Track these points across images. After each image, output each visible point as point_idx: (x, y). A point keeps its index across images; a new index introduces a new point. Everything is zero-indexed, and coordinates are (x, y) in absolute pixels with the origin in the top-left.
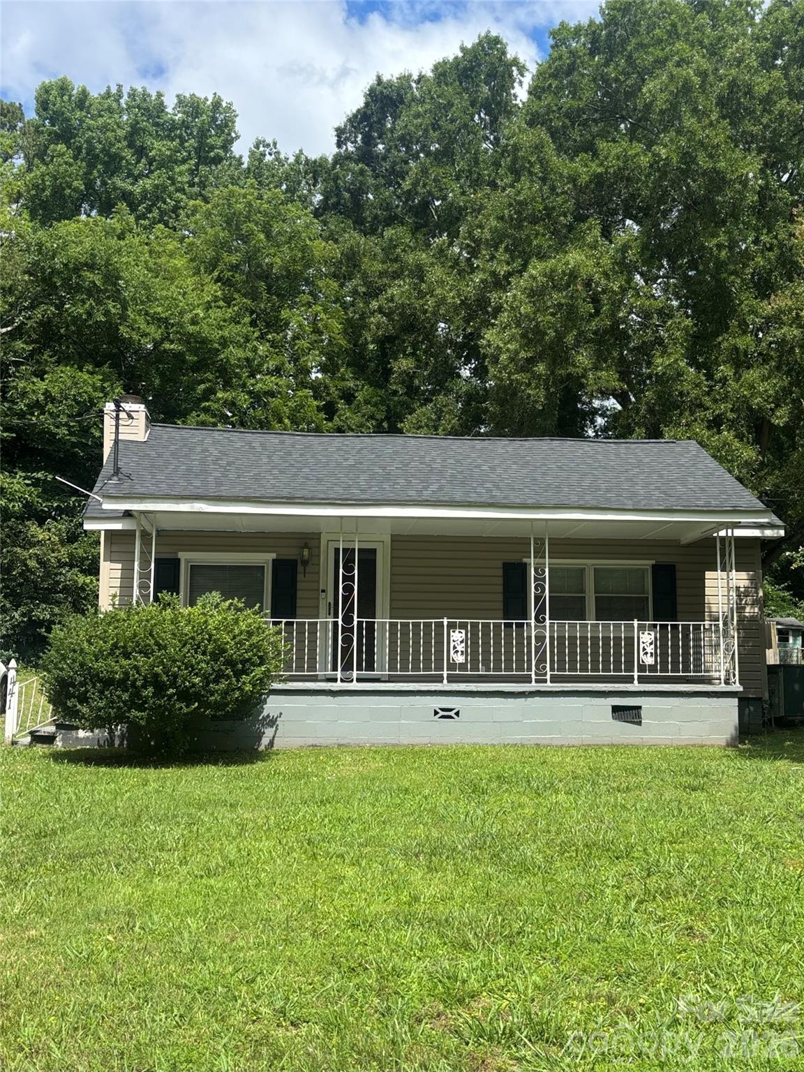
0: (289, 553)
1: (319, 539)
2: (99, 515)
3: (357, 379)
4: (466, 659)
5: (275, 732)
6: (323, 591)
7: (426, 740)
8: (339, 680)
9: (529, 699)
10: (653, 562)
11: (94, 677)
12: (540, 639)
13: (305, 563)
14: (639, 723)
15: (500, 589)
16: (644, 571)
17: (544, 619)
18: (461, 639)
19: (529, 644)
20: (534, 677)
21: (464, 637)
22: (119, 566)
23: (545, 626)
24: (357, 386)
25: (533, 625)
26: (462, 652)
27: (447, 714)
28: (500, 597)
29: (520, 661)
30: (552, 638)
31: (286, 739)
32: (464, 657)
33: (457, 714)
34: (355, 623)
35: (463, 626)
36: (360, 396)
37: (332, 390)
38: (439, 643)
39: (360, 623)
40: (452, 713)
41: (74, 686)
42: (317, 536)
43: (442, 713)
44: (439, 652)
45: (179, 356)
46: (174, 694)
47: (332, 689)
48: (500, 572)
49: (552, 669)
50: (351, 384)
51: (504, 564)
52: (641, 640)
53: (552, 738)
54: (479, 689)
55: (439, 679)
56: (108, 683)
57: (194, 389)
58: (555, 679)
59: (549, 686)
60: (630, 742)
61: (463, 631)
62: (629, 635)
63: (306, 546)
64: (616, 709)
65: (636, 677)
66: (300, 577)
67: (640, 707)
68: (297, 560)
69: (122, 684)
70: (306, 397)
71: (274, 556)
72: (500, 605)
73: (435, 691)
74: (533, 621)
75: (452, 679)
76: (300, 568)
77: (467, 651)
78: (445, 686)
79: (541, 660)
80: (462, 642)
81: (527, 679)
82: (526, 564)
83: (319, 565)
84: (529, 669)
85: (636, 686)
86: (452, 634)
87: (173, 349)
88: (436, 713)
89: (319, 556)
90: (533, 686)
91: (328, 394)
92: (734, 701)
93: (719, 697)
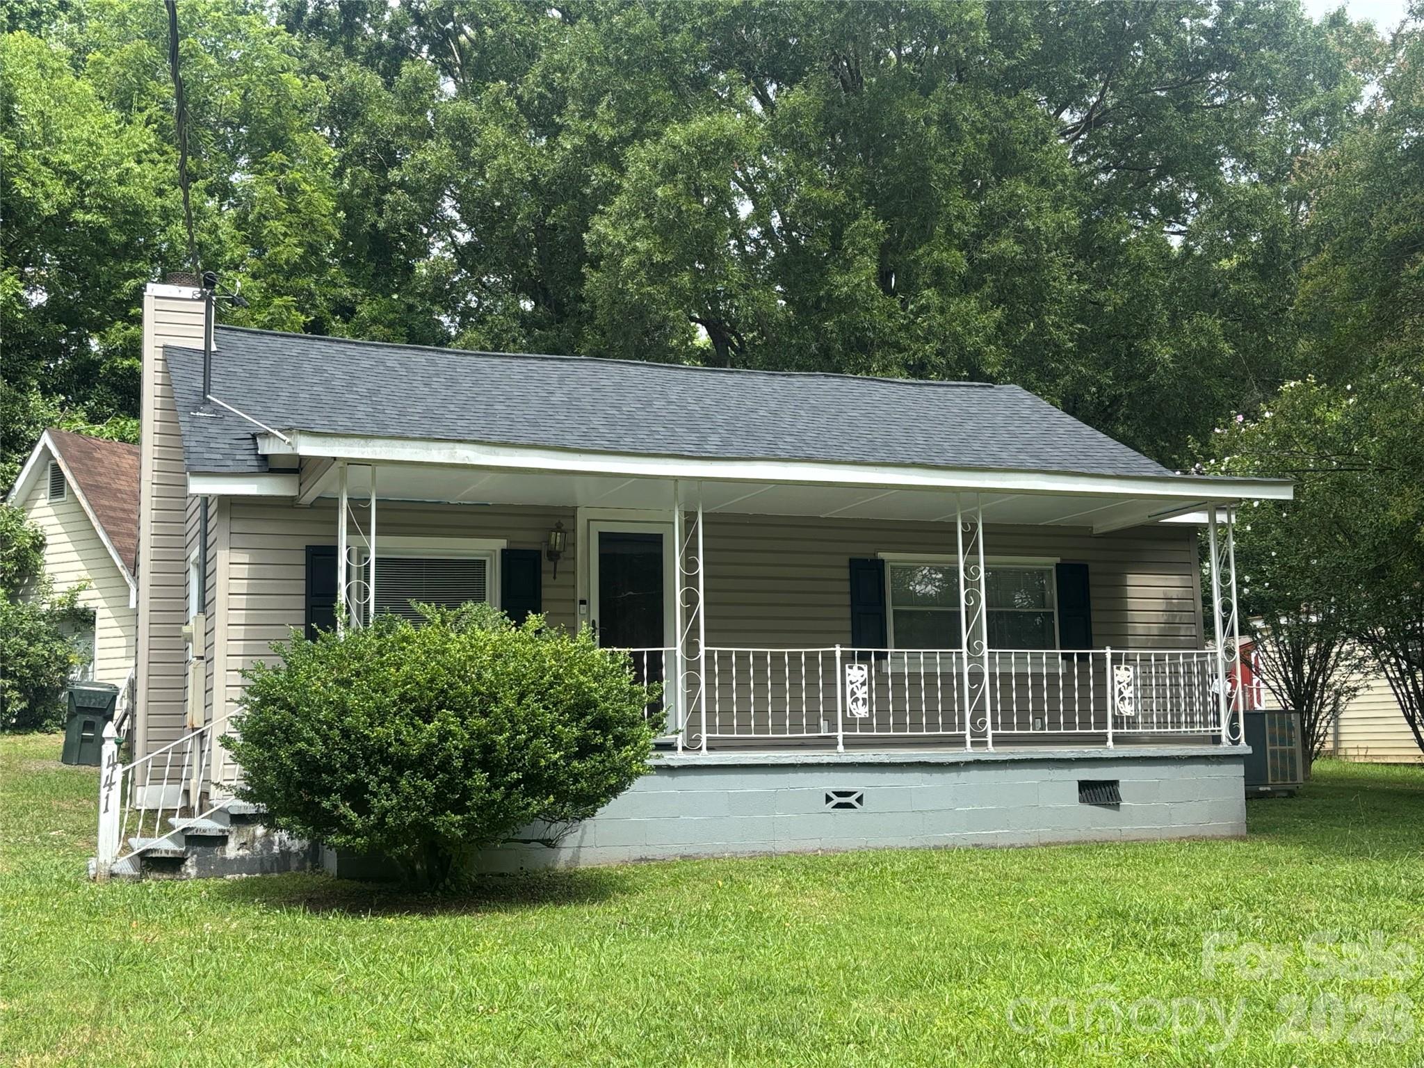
0: (528, 540)
1: (574, 517)
2: (217, 469)
4: (870, 711)
5: (582, 837)
6: (583, 602)
7: (815, 844)
8: (680, 748)
9: (963, 774)
10: (1058, 560)
12: (976, 677)
13: (554, 556)
14: (1117, 806)
15: (847, 599)
16: (1042, 573)
17: (980, 646)
18: (861, 680)
19: (961, 684)
20: (968, 739)
21: (866, 676)
22: (245, 558)
23: (982, 657)
25: (965, 656)
26: (864, 699)
27: (844, 801)
28: (847, 613)
29: (948, 711)
30: (992, 675)
31: (600, 850)
32: (867, 709)
33: (859, 800)
34: (702, 654)
35: (864, 657)
38: (830, 685)
40: (851, 800)
42: (570, 513)
43: (837, 800)
44: (830, 698)
47: (672, 763)
48: (846, 574)
49: (995, 725)
51: (851, 560)
52: (1116, 679)
53: (996, 835)
54: (893, 760)
55: (830, 743)
58: (999, 740)
59: (991, 751)
60: (1104, 836)
61: (865, 667)
63: (559, 528)
64: (1084, 786)
65: (1110, 737)
66: (546, 579)
67: (1115, 783)
68: (539, 552)
71: (502, 544)
72: (847, 626)
73: (828, 765)
74: (965, 649)
75: (850, 744)
76: (546, 565)
77: (870, 697)
78: (841, 754)
79: (979, 711)
80: (863, 684)
81: (959, 742)
82: (883, 561)
83: (574, 558)
84: (962, 727)
85: (1111, 749)
86: (848, 671)
88: (828, 799)
89: (574, 545)
90: (968, 752)
92: (1239, 770)
93: (1220, 763)
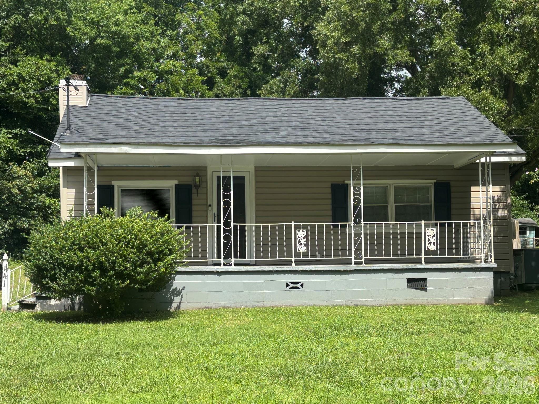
0: (187, 180)
1: (206, 170)
2: (59, 157)
3: (229, 61)
4: (308, 250)
5: (181, 299)
6: (210, 205)
7: (282, 303)
8: (222, 264)
9: (350, 275)
10: (435, 181)
11: (61, 264)
12: (358, 235)
13: (197, 187)
14: (426, 290)
15: (330, 201)
16: (428, 187)
17: (360, 221)
18: (303, 236)
19: (350, 238)
20: (353, 260)
21: (305, 234)
22: (73, 191)
23: (361, 226)
24: (229, 65)
25: (352, 225)
26: (305, 244)
27: (295, 286)
28: (330, 207)
29: (344, 250)
30: (365, 234)
31: (189, 304)
32: (306, 248)
33: (302, 285)
34: (232, 226)
35: (305, 227)
36: (231, 73)
37: (212, 69)
38: (289, 239)
39: (235, 227)
40: (298, 285)
41: (47, 270)
42: (204, 169)
43: (291, 285)
44: (289, 245)
45: (107, 48)
46: (114, 275)
47: (218, 270)
48: (330, 190)
49: (366, 255)
50: (224, 64)
51: (332, 185)
52: (427, 234)
53: (366, 301)
54: (317, 269)
55: (290, 263)
56: (70, 268)
57: (118, 70)
58: (367, 262)
59: (364, 266)
60: (419, 302)
61: (305, 231)
62: (418, 231)
63: (198, 175)
64: (410, 281)
65: (423, 259)
66: (194, 196)
67: (426, 279)
68: (191, 185)
69: (79, 268)
70: (194, 74)
71: (176, 182)
72: (330, 213)
73: (287, 271)
74: (352, 223)
75: (297, 263)
76: (194, 190)
77: (308, 244)
78: (294, 267)
79: (358, 249)
80: (304, 238)
81: (349, 262)
82: (347, 184)
83: (206, 187)
84: (350, 255)
85: (423, 265)
86: (297, 232)
87: (103, 43)
88: (288, 285)
89: (206, 182)
90: (353, 267)
91: (209, 72)
92: (491, 274)
93: (480, 271)
